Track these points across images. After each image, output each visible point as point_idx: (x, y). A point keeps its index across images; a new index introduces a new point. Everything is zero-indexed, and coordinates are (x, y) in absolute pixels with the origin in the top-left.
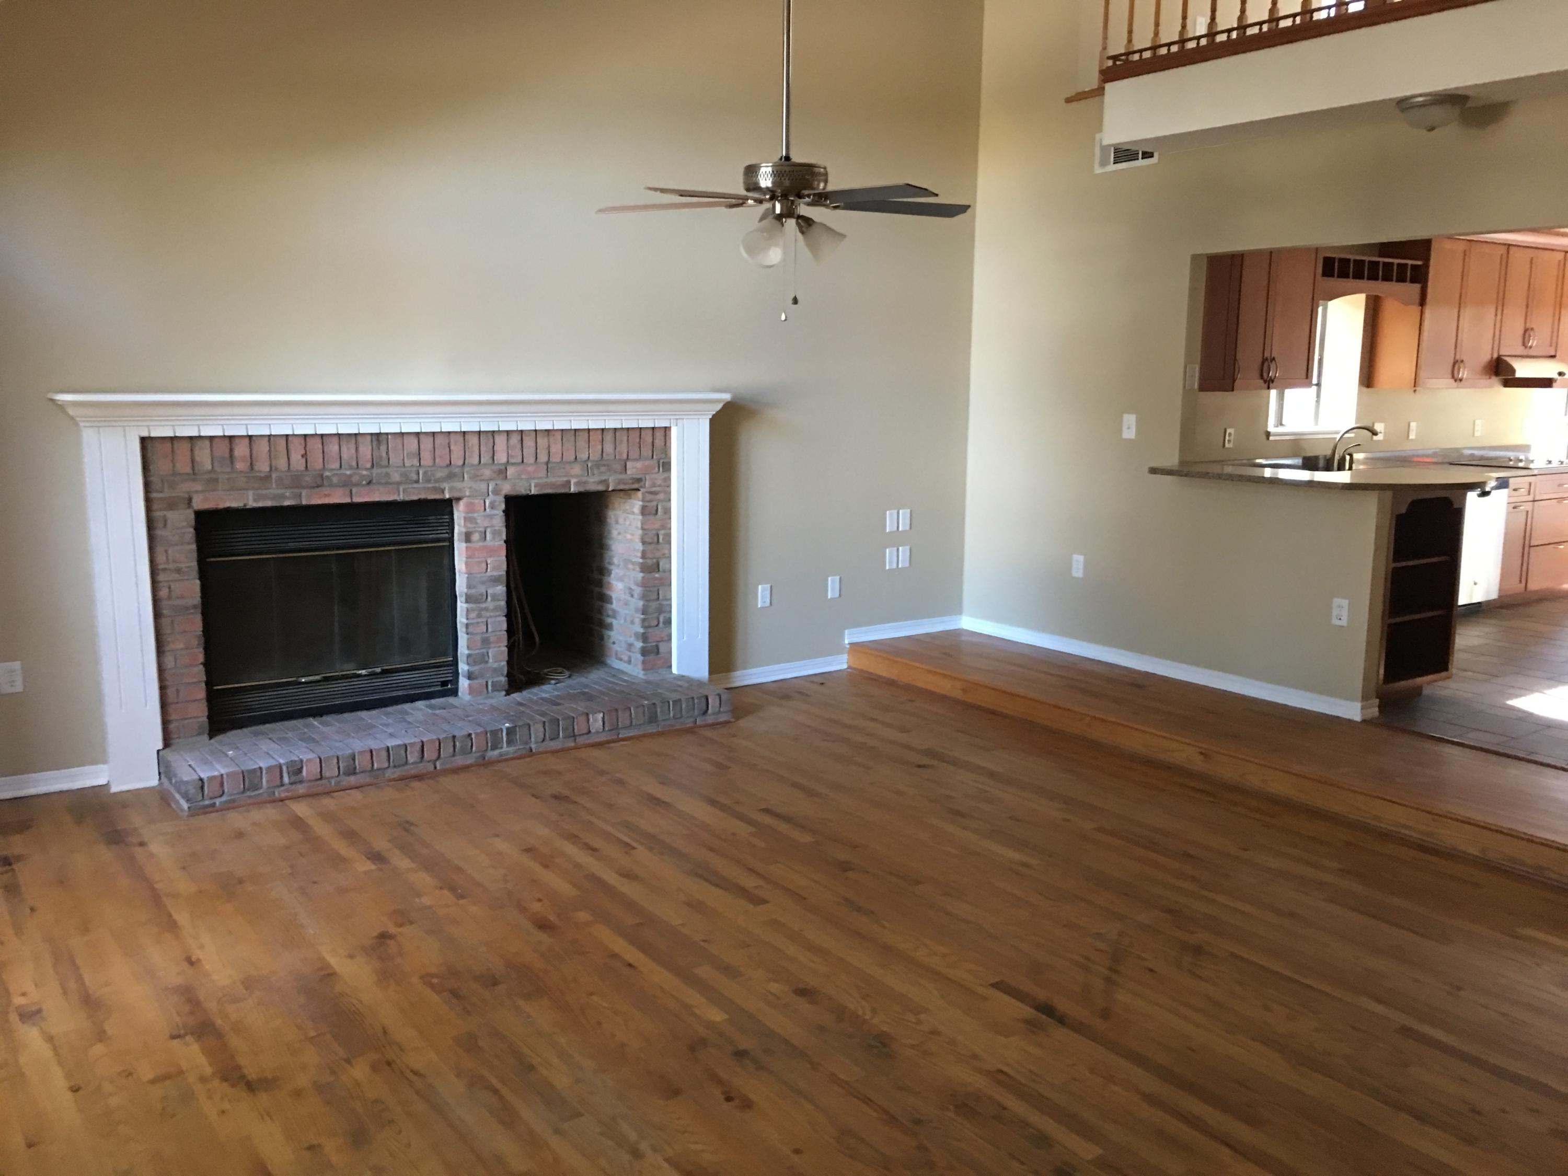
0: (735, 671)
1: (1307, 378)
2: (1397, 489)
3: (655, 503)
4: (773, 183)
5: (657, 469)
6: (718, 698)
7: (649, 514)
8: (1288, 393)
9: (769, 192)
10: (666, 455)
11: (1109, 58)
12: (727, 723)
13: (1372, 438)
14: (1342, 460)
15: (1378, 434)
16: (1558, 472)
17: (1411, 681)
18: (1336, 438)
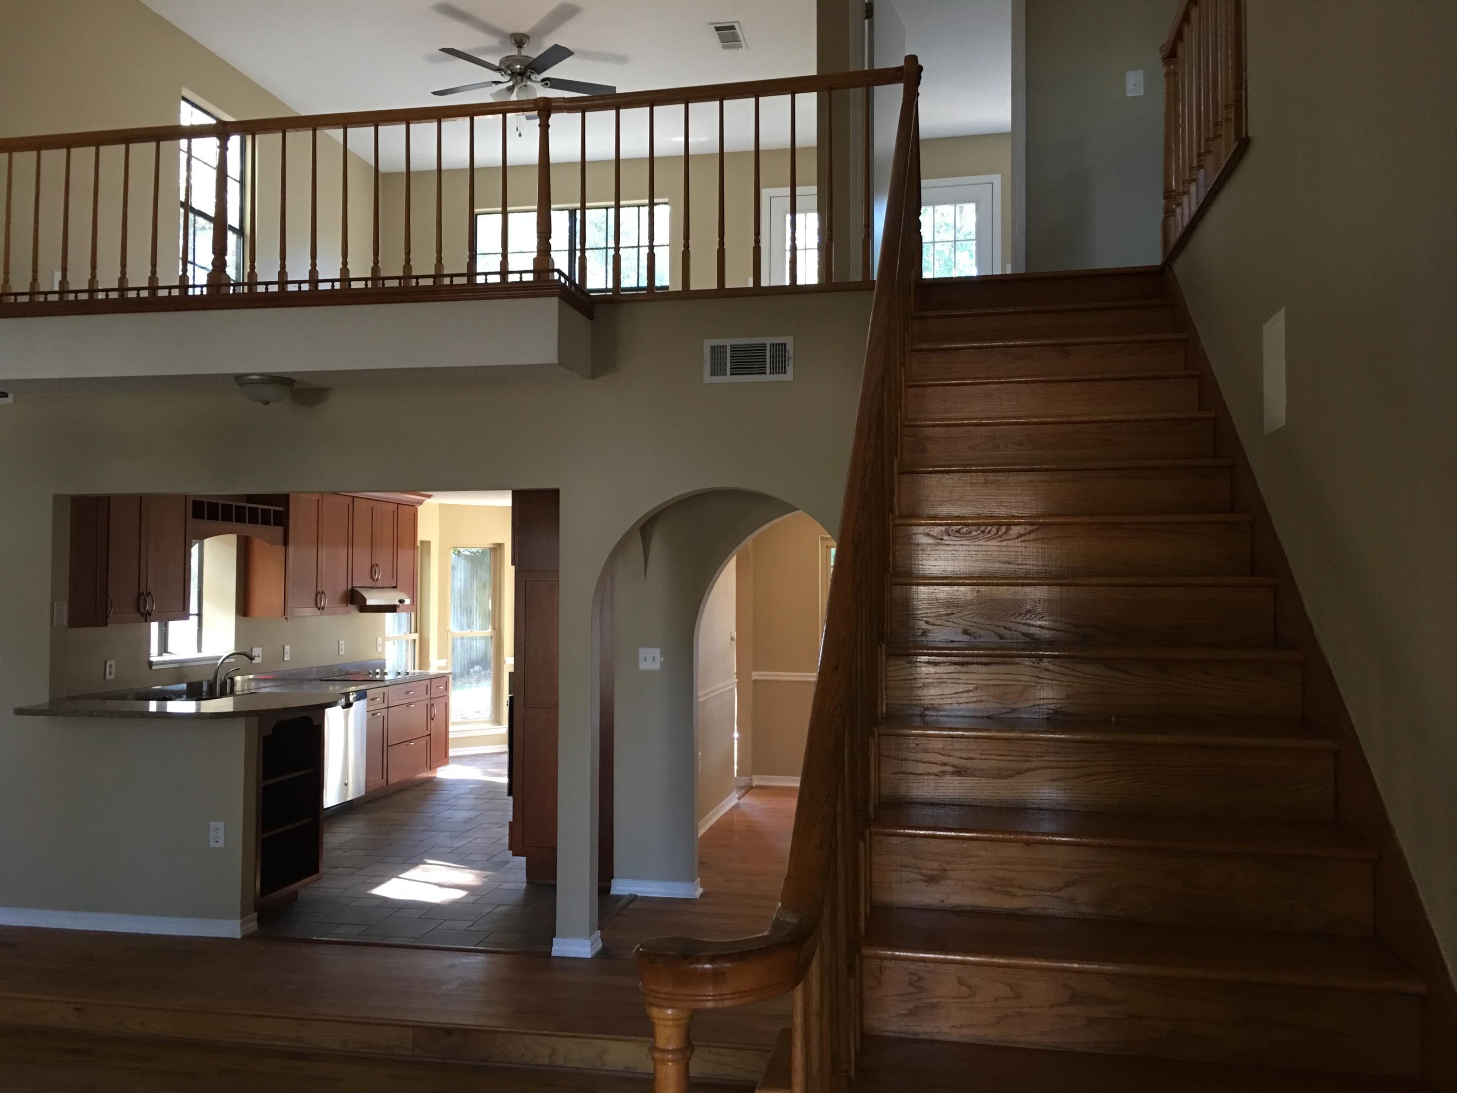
1: (186, 610)
2: (262, 715)
8: (170, 625)
13: (250, 662)
14: (224, 683)
15: (256, 658)
16: (405, 682)
17: (287, 887)
18: (217, 664)
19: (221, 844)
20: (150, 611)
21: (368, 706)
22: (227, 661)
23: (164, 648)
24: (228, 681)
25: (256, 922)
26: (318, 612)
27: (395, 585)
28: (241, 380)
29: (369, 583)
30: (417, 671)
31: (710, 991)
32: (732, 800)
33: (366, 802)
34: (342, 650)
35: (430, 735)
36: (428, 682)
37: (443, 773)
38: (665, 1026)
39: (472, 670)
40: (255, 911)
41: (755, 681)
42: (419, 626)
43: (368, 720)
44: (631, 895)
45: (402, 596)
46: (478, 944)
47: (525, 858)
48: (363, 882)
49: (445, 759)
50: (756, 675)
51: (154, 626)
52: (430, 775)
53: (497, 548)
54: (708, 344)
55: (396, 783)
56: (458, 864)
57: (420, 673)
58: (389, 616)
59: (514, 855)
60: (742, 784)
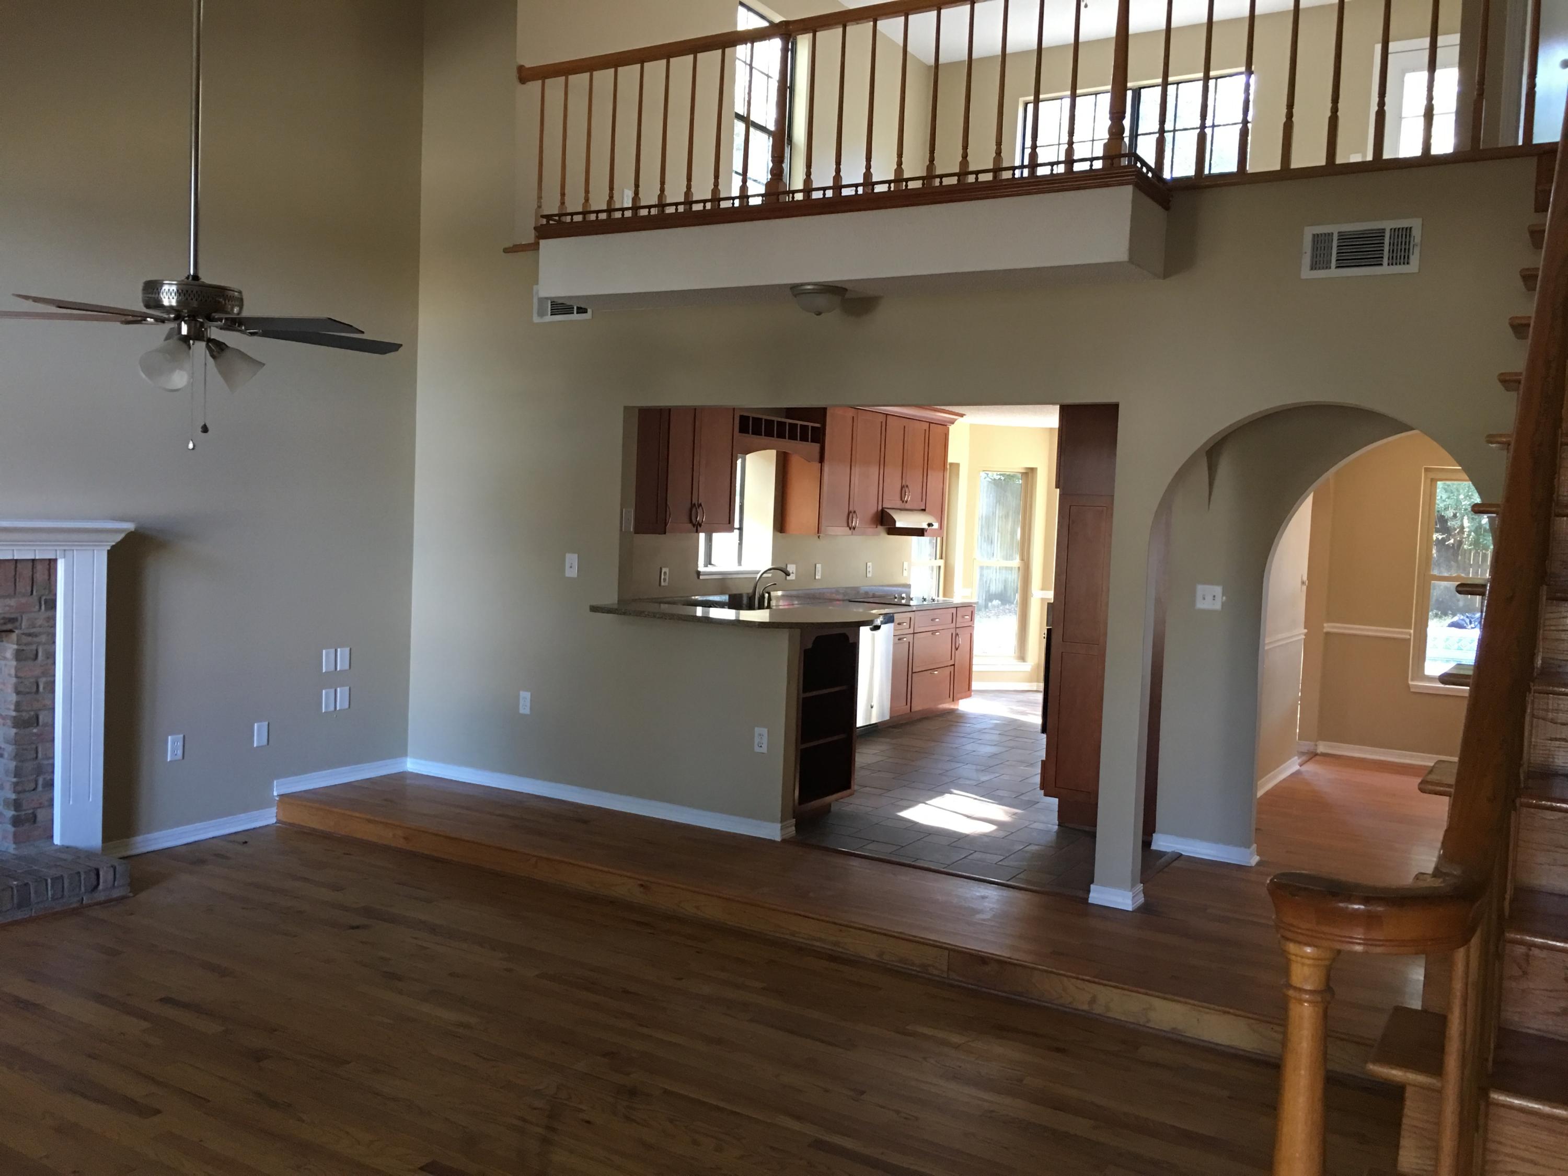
0: (134, 836)
1: (729, 523)
2: (803, 628)
3: (34, 647)
4: (178, 302)
5: (37, 607)
6: (112, 870)
7: (26, 659)
8: (716, 536)
9: (173, 311)
10: (50, 591)
11: (543, 216)
12: (122, 898)
13: (786, 578)
14: (762, 597)
15: (791, 575)
16: (931, 609)
17: (821, 799)
19: (764, 749)
20: (700, 522)
21: (895, 630)
22: (765, 575)
23: (708, 562)
24: (767, 595)
25: (794, 828)
26: (850, 532)
27: (924, 508)
28: (796, 290)
29: (899, 504)
30: (941, 598)
31: (1359, 934)
32: (1292, 766)
33: (890, 727)
34: (869, 572)
35: (954, 665)
36: (954, 610)
37: (964, 706)
38: (1303, 964)
39: (990, 604)
40: (794, 818)
41: (1327, 634)
42: (944, 553)
43: (895, 644)
44: (1173, 852)
45: (930, 520)
46: (1012, 878)
47: (1056, 800)
48: (892, 804)
49: (968, 691)
50: (1328, 627)
51: (702, 536)
52: (952, 706)
53: (1030, 473)
54: (1309, 233)
55: (920, 711)
56: (986, 798)
57: (944, 601)
58: (914, 539)
59: (1046, 795)
60: (1305, 749)
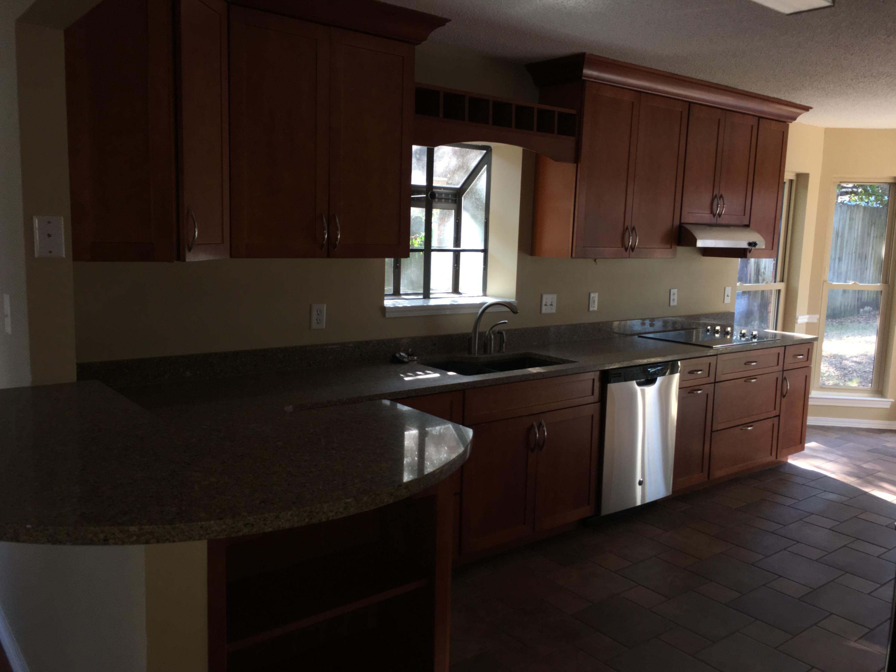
16: (745, 350)
18: (478, 313)
22: (488, 311)
26: (627, 253)
27: (747, 223)
29: (706, 217)
34: (674, 300)
35: (779, 416)
36: (781, 351)
42: (785, 275)
45: (755, 237)
49: (799, 444)
51: (389, 262)
55: (725, 475)
